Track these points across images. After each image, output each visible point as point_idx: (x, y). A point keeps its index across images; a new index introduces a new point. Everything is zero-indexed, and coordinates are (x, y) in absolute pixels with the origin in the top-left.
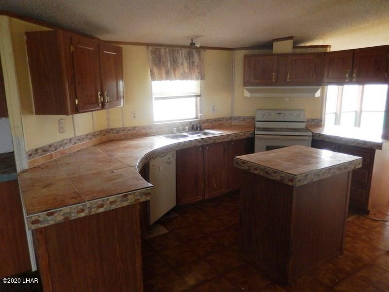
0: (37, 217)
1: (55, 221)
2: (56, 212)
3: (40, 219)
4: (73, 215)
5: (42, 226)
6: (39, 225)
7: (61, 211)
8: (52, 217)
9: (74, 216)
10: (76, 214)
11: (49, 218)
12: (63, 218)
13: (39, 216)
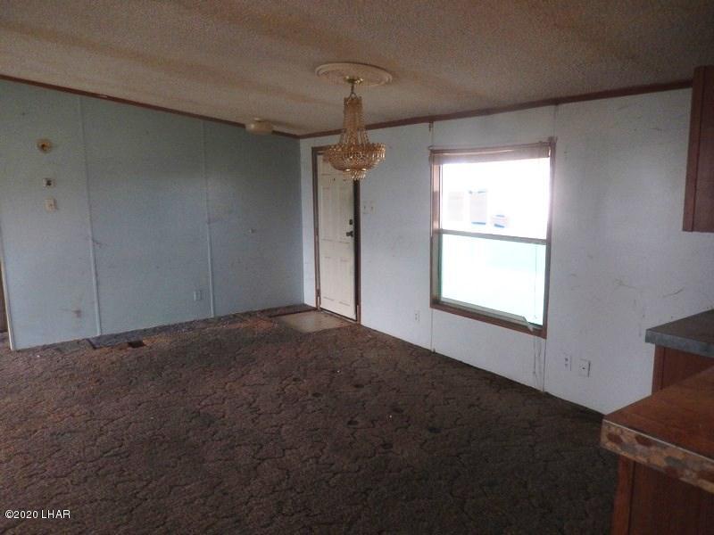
0: (618, 431)
1: (649, 461)
2: (655, 443)
3: (622, 437)
4: (688, 472)
5: (623, 453)
6: (619, 449)
7: (665, 447)
8: (645, 449)
9: (688, 477)
10: (694, 475)
11: (639, 447)
12: (665, 464)
13: (622, 432)
